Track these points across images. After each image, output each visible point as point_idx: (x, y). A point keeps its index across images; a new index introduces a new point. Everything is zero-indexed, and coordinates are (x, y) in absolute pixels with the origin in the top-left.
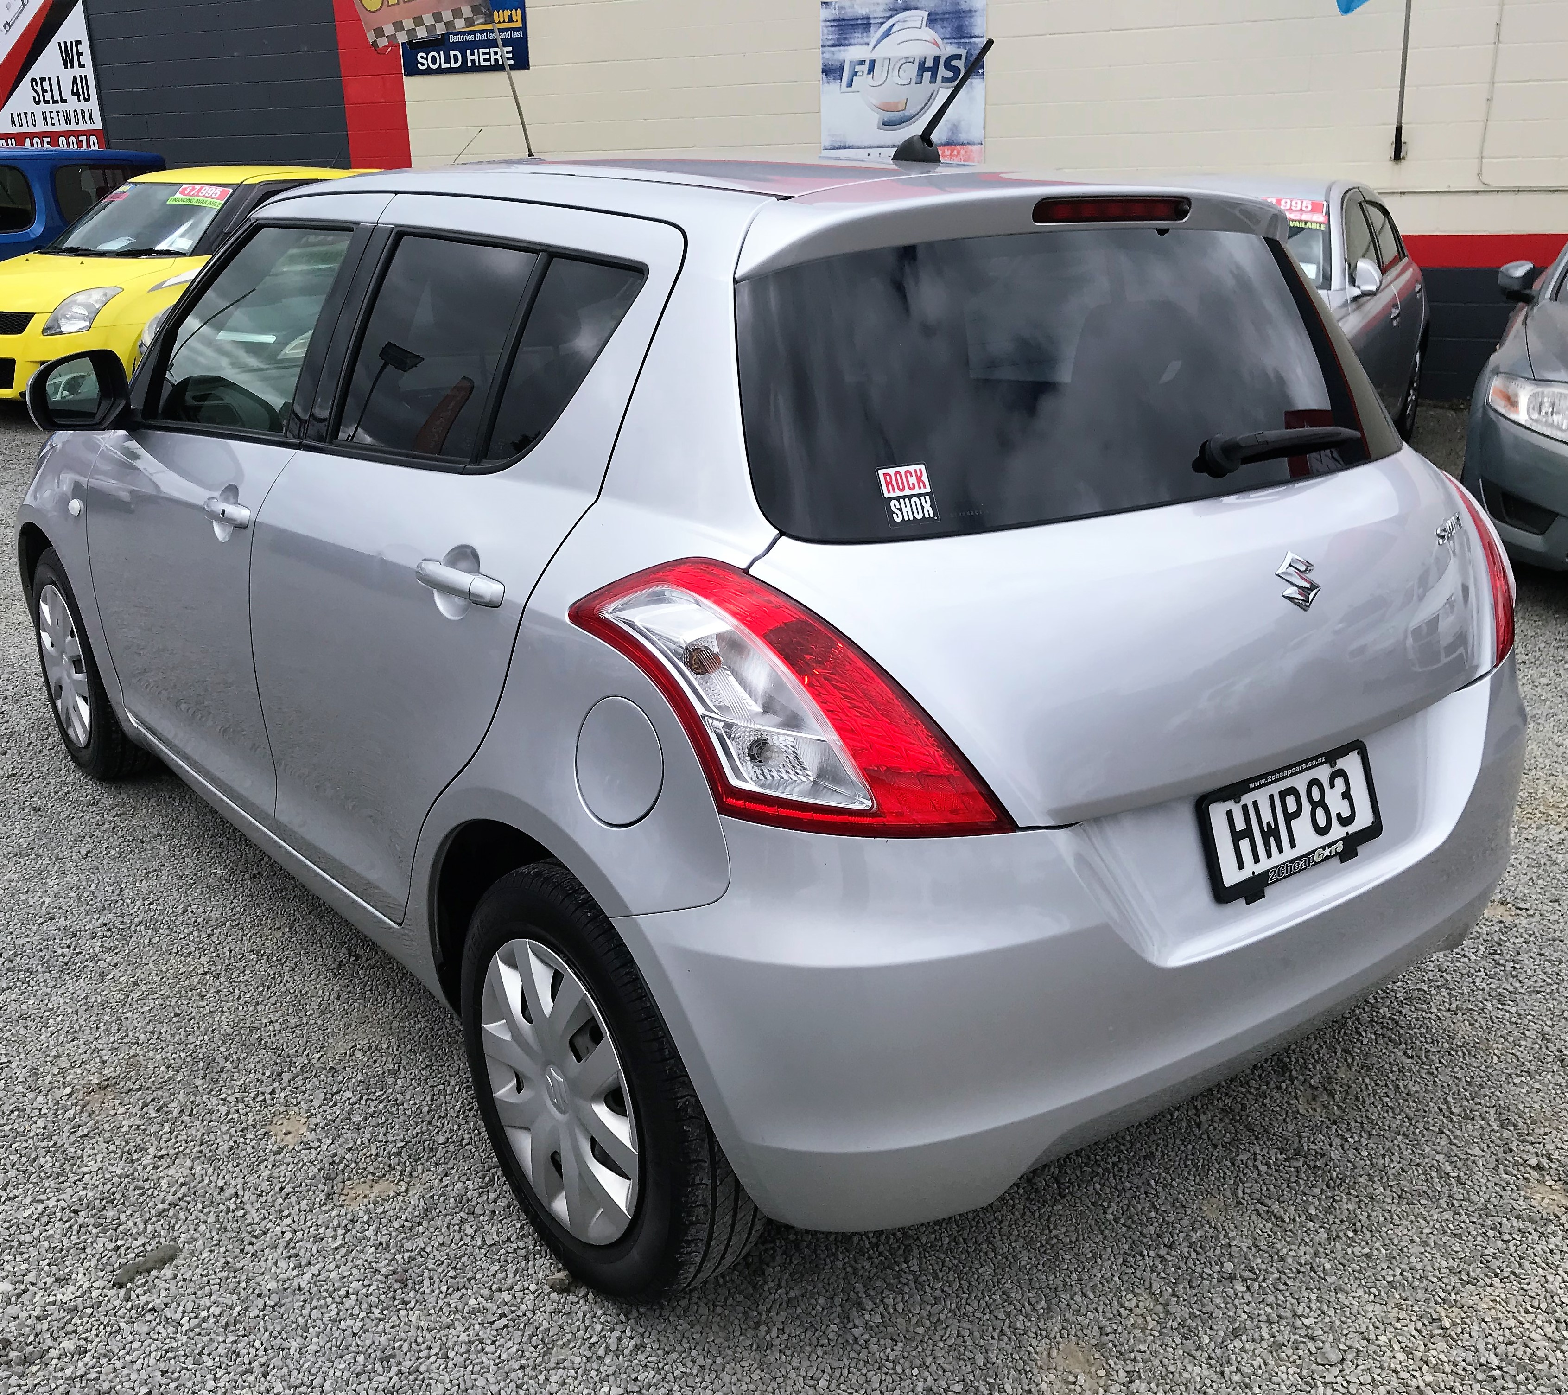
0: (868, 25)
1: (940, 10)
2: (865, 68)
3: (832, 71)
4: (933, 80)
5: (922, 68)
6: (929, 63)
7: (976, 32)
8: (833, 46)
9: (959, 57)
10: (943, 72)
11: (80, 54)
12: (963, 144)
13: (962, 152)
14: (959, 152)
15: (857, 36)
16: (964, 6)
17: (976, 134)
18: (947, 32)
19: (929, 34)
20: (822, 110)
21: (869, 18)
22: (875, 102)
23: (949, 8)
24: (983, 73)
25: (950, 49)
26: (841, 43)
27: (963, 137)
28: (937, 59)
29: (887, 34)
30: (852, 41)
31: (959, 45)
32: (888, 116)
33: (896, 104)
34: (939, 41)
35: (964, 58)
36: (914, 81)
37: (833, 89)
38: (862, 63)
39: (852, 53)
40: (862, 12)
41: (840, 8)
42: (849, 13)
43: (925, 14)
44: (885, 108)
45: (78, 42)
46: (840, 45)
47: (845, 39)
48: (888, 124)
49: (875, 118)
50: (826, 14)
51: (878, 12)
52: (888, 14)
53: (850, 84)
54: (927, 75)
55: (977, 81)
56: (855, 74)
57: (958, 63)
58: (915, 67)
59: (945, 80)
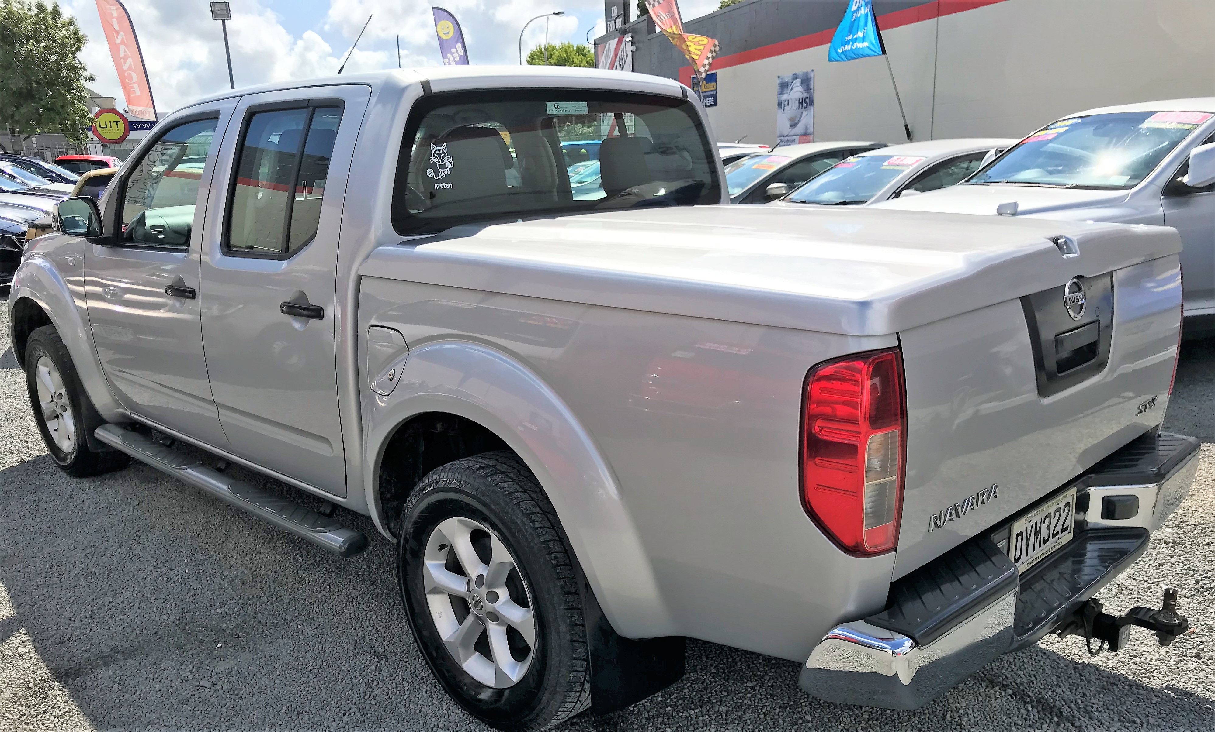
0: (788, 85)
2: (786, 103)
4: (802, 107)
5: (800, 103)
6: (801, 101)
9: (807, 98)
10: (805, 105)
15: (785, 91)
16: (809, 77)
18: (805, 87)
19: (800, 89)
22: (789, 117)
25: (806, 95)
28: (802, 99)
29: (792, 89)
31: (808, 93)
32: (792, 123)
33: (793, 118)
34: (803, 91)
35: (809, 98)
36: (797, 108)
37: (780, 111)
38: (786, 101)
39: (785, 97)
41: (782, 79)
43: (800, 80)
44: (791, 119)
48: (793, 126)
49: (788, 124)
50: (778, 81)
51: (790, 81)
53: (783, 110)
54: (801, 105)
55: (812, 108)
56: (785, 106)
57: (807, 100)
58: (797, 102)
59: (805, 108)
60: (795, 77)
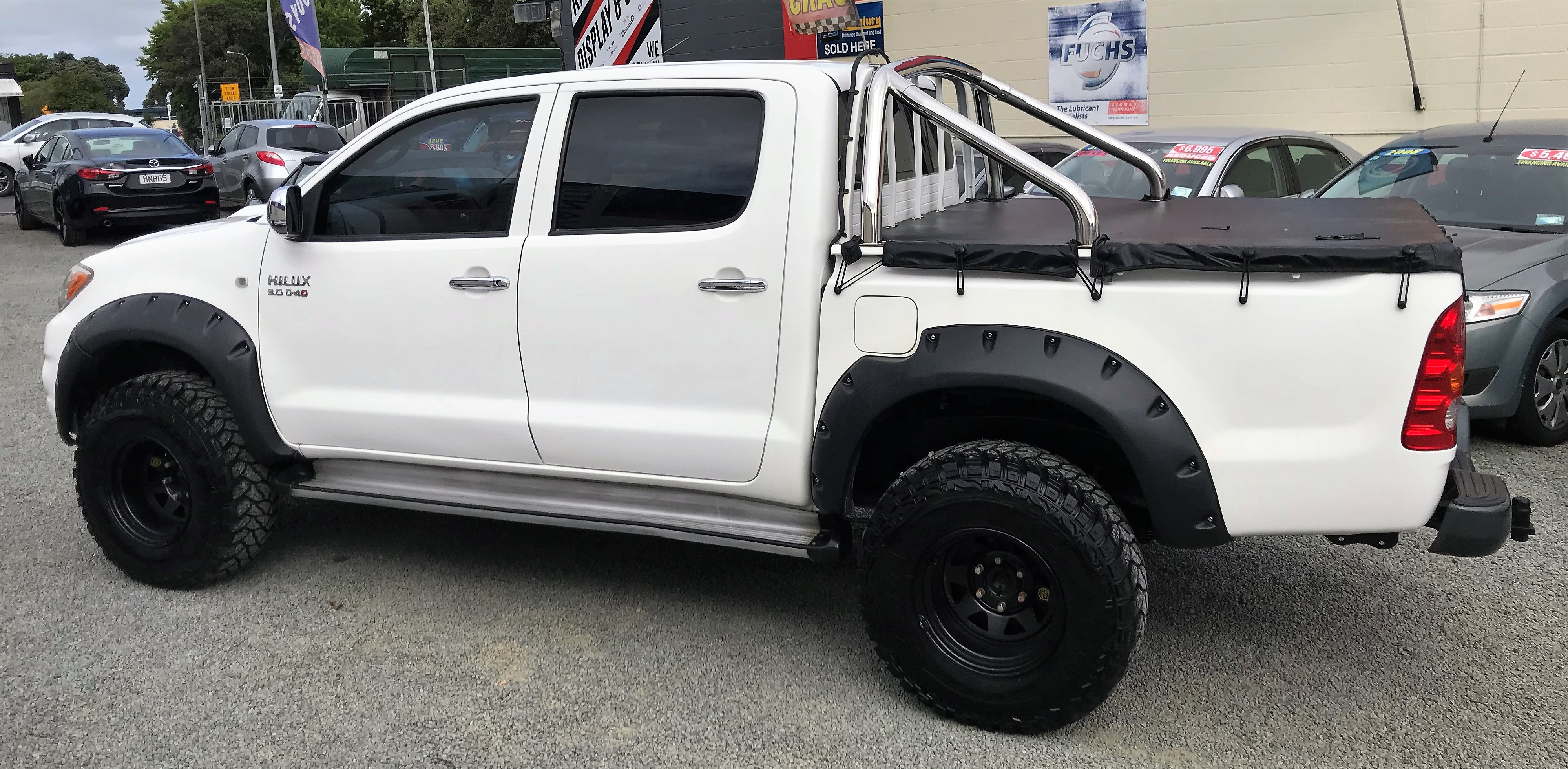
0: (1077, 22)
1: (1119, 11)
2: (1075, 49)
3: (1055, 52)
4: (1116, 57)
5: (1109, 50)
6: (1113, 46)
7: (1141, 25)
8: (1056, 36)
9: (1131, 42)
10: (1122, 52)
11: (657, 49)
12: (1135, 99)
13: (1135, 104)
14: (1133, 104)
15: (1070, 30)
16: (1133, 9)
17: (1142, 92)
18: (1124, 26)
19: (1113, 27)
20: (1050, 77)
21: (1076, 18)
22: (1081, 71)
23: (1124, 10)
24: (1146, 52)
25: (1126, 37)
26: (1061, 33)
27: (1135, 94)
28: (1118, 43)
29: (1088, 27)
30: (1067, 32)
31: (1131, 34)
32: (1089, 80)
33: (1094, 73)
34: (1119, 31)
35: (1134, 42)
36: (1104, 58)
37: (1057, 63)
38: (1073, 46)
39: (1068, 40)
40: (1073, 14)
41: (1060, 13)
42: (1065, 15)
43: (1109, 13)
44: (1086, 75)
45: (656, 42)
46: (1060, 35)
47: (1063, 31)
48: (1089, 86)
49: (1081, 82)
50: (1050, 15)
51: (1083, 14)
52: (1088, 15)
53: (1066, 61)
54: (1112, 54)
55: (1142, 57)
56: (1069, 53)
57: (1132, 46)
58: (1105, 49)
59: (1123, 57)
60: (1097, 9)
